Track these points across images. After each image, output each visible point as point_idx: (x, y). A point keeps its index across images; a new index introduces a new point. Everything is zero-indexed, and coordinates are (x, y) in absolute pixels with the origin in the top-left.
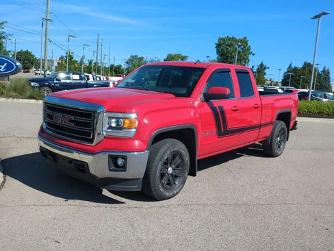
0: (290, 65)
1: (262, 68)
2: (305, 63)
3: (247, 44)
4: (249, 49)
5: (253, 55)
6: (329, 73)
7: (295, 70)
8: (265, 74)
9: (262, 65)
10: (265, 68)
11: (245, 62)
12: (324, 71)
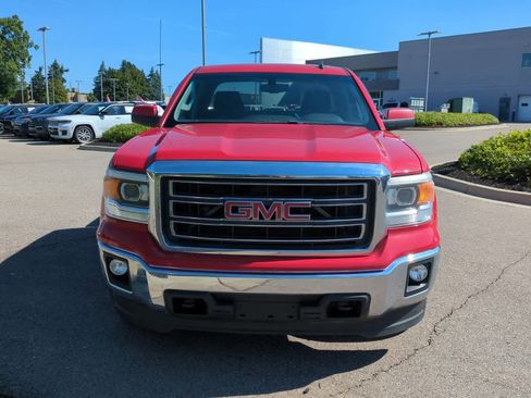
0: (102, 66)
1: (57, 71)
2: (124, 63)
3: (21, 29)
4: (26, 38)
5: (36, 47)
6: (159, 78)
7: (111, 73)
8: (64, 81)
9: (55, 66)
10: (62, 71)
11: (23, 60)
12: (151, 75)
